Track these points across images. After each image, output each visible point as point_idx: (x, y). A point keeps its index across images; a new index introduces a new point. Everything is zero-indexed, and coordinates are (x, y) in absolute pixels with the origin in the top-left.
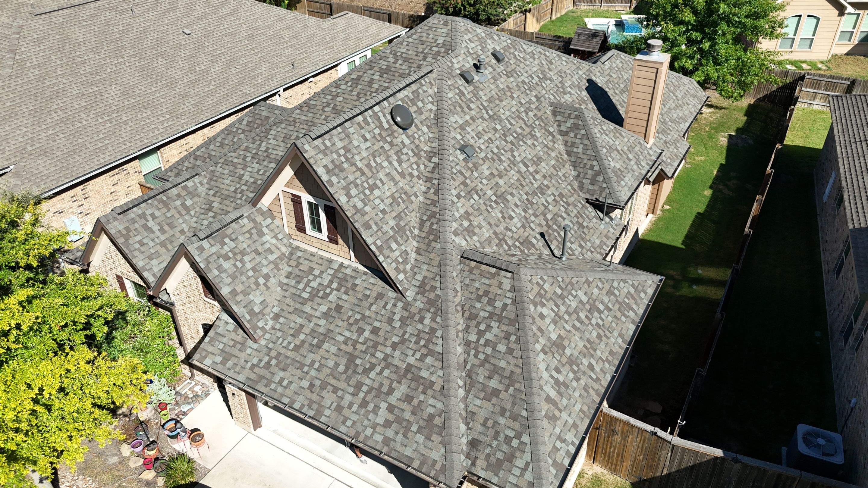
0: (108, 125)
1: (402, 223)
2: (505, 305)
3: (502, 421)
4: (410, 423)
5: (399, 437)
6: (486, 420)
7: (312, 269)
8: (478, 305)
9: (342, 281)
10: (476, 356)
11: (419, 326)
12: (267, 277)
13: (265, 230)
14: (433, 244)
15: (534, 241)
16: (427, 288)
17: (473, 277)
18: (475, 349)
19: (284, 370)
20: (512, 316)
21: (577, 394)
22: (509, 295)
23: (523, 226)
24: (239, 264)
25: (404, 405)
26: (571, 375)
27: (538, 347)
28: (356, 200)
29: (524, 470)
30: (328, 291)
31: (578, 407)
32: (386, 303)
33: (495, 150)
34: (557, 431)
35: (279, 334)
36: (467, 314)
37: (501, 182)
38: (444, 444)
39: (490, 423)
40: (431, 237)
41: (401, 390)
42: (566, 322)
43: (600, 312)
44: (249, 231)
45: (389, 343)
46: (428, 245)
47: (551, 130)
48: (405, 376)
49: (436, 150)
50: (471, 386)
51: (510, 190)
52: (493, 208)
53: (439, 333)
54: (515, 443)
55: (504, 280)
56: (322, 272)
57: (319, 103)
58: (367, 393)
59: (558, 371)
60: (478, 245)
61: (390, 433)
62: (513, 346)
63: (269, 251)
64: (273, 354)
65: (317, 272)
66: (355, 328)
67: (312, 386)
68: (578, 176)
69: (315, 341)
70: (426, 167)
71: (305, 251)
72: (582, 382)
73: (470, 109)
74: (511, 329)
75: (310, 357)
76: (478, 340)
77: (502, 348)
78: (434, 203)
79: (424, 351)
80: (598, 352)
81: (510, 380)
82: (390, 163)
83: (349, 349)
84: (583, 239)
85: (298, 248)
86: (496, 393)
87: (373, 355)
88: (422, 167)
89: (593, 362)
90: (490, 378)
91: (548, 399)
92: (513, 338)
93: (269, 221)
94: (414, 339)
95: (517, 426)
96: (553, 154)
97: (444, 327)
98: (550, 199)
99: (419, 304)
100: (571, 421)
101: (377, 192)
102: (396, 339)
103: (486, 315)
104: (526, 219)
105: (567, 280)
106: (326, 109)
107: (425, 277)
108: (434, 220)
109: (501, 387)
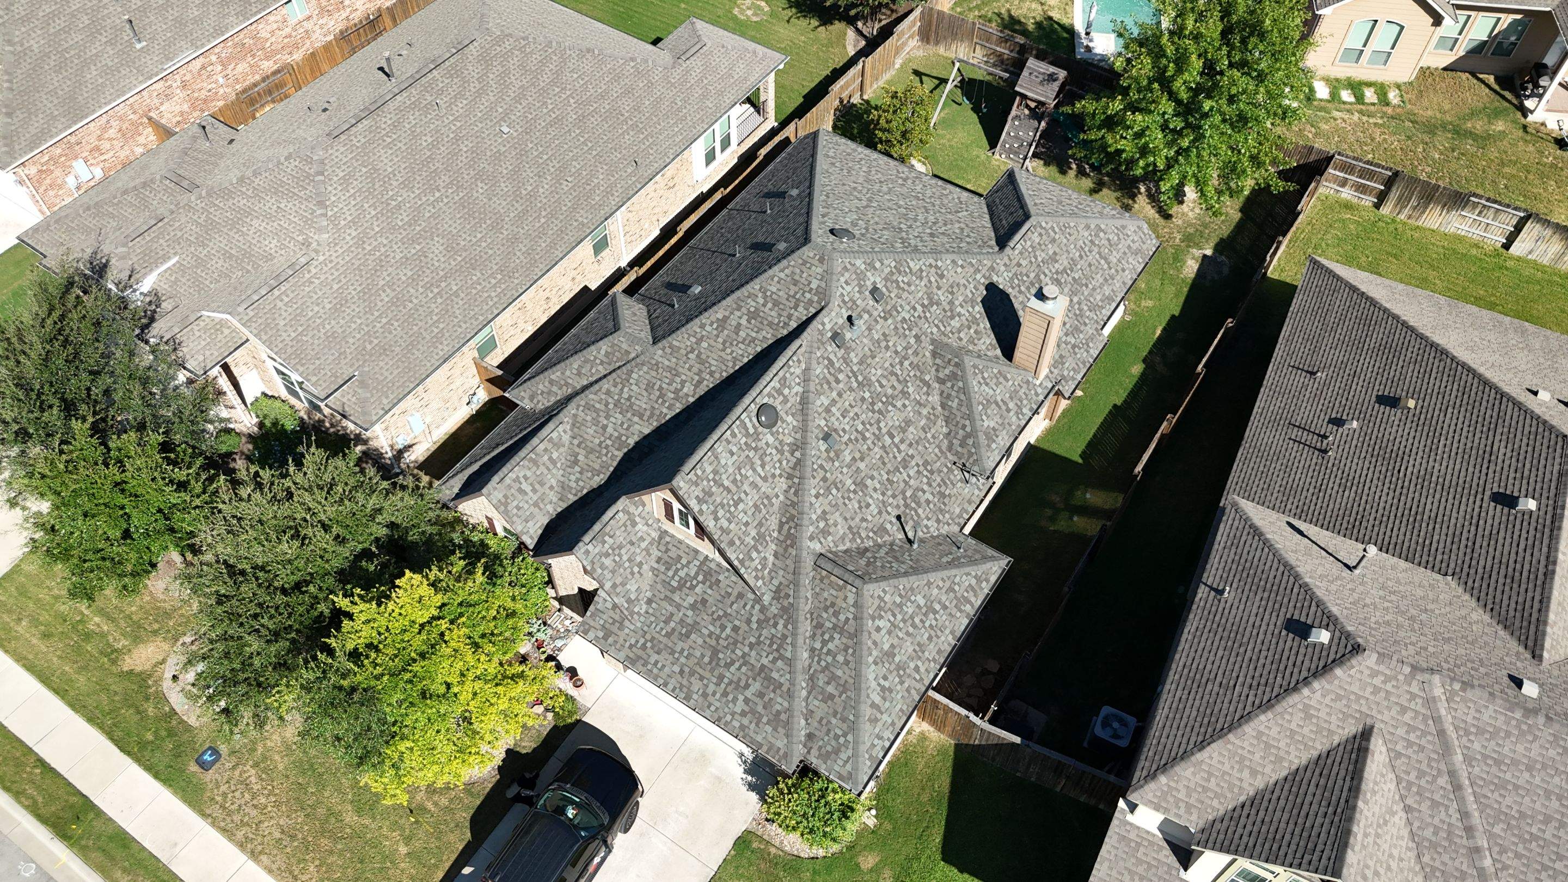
0: (439, 301)
1: (763, 530)
2: (847, 619)
3: (834, 721)
4: (761, 716)
5: (753, 726)
6: (822, 719)
7: (680, 557)
8: (825, 615)
9: (708, 574)
10: (818, 663)
11: (773, 631)
12: (640, 565)
13: (638, 519)
14: (790, 550)
15: (888, 526)
16: (782, 595)
17: (823, 586)
18: (819, 656)
19: (658, 653)
20: (852, 631)
21: (899, 696)
22: (852, 609)
23: (880, 513)
24: (617, 559)
25: (757, 700)
26: (897, 680)
27: (871, 659)
28: (723, 520)
29: (846, 762)
30: (695, 582)
31: (899, 706)
32: (745, 605)
33: (860, 427)
34: (877, 731)
35: (653, 619)
36: (814, 623)
37: (862, 465)
38: (787, 736)
39: (824, 722)
40: (789, 542)
41: (756, 686)
42: (900, 629)
43: (935, 612)
44: (625, 525)
45: (747, 642)
46: (786, 550)
47: (927, 378)
48: (759, 674)
49: (799, 443)
50: (813, 688)
51: (870, 473)
52: (850, 499)
53: (789, 640)
54: (842, 740)
55: (849, 594)
56: (689, 562)
57: (683, 346)
58: (727, 685)
59: (885, 678)
60: (832, 545)
61: (745, 721)
62: (850, 658)
63: (642, 539)
64: (648, 637)
65: (684, 561)
66: (718, 623)
67: (682, 672)
68: (949, 434)
69: (684, 631)
70: (788, 461)
71: (673, 536)
72: (906, 685)
73: (838, 381)
74: (850, 643)
75: (680, 645)
76: (822, 648)
77: (840, 658)
78: (793, 504)
79: (776, 654)
80: (926, 654)
81: (844, 688)
82: (754, 470)
83: (713, 643)
84: (941, 511)
85: (666, 532)
86: (831, 697)
87: (733, 652)
88: (784, 463)
89: (920, 664)
90: (828, 683)
91: (874, 705)
92: (850, 651)
93: (641, 508)
94: (768, 642)
95: (845, 726)
96: (925, 412)
97: (794, 635)
98: (912, 473)
99: (774, 610)
100: (890, 721)
101: (741, 506)
102: (753, 640)
103: (831, 626)
104: (883, 502)
105: (908, 586)
106: (690, 356)
107: (781, 583)
108: (792, 524)
109: (836, 693)
